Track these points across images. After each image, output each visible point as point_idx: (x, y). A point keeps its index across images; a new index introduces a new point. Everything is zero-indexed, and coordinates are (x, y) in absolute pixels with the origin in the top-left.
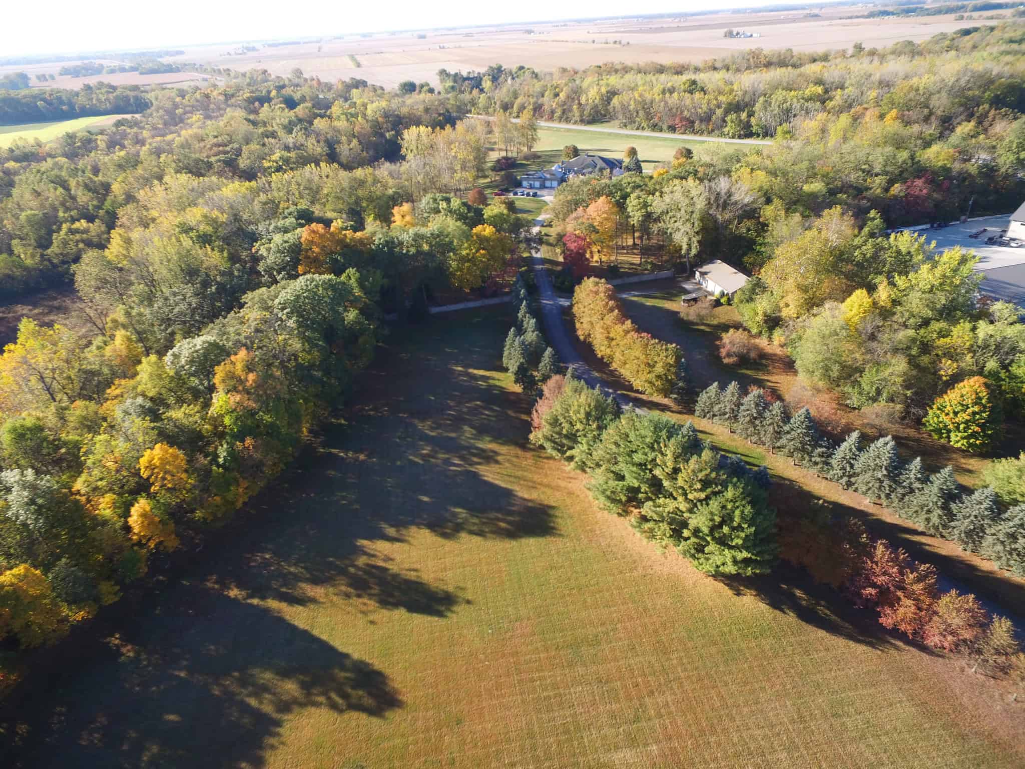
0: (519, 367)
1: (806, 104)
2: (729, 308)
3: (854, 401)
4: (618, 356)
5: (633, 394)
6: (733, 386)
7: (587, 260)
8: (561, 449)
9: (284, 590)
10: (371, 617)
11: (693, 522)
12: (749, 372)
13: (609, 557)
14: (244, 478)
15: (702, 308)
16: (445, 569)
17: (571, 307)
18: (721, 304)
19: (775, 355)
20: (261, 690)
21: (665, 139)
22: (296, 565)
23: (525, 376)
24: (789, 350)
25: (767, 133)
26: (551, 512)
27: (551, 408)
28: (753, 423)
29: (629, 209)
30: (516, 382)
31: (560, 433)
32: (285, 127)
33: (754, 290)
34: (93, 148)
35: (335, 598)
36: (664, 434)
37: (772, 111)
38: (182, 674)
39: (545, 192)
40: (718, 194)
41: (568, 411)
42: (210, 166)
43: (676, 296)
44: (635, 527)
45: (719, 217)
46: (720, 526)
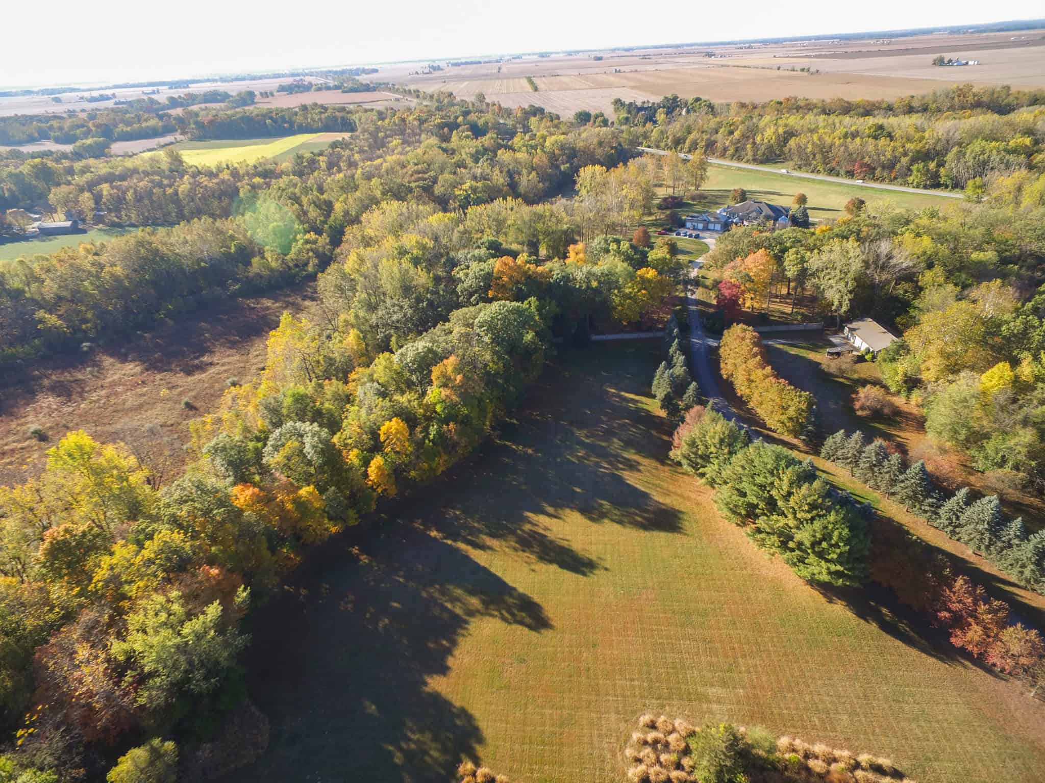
0: (666, 395)
1: (1007, 157)
2: (873, 365)
3: (980, 465)
4: (756, 396)
5: (766, 432)
6: (857, 435)
7: (739, 305)
8: (695, 466)
9: (469, 537)
10: (533, 567)
11: (799, 536)
12: (881, 426)
13: (724, 557)
14: (445, 453)
15: (845, 362)
16: (591, 543)
17: (718, 347)
18: (866, 361)
19: (911, 414)
20: (455, 600)
21: (841, 184)
22: (478, 522)
23: (670, 404)
24: (925, 410)
25: (957, 184)
26: (681, 516)
27: (690, 432)
28: (873, 470)
29: (785, 264)
30: (662, 408)
31: (696, 454)
32: (472, 156)
33: (899, 351)
34: (316, 169)
35: (507, 550)
36: (783, 463)
37: (965, 162)
38: (401, 580)
39: (706, 234)
40: (878, 256)
41: (704, 436)
42: (410, 190)
43: (821, 347)
44: (750, 535)
45: (876, 277)
46: (820, 543)
